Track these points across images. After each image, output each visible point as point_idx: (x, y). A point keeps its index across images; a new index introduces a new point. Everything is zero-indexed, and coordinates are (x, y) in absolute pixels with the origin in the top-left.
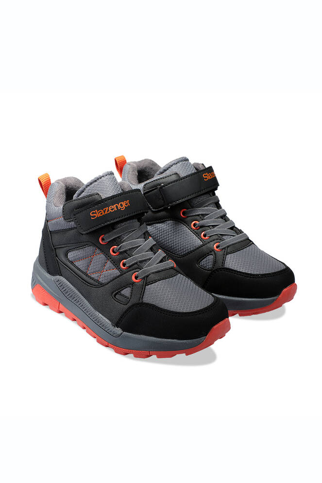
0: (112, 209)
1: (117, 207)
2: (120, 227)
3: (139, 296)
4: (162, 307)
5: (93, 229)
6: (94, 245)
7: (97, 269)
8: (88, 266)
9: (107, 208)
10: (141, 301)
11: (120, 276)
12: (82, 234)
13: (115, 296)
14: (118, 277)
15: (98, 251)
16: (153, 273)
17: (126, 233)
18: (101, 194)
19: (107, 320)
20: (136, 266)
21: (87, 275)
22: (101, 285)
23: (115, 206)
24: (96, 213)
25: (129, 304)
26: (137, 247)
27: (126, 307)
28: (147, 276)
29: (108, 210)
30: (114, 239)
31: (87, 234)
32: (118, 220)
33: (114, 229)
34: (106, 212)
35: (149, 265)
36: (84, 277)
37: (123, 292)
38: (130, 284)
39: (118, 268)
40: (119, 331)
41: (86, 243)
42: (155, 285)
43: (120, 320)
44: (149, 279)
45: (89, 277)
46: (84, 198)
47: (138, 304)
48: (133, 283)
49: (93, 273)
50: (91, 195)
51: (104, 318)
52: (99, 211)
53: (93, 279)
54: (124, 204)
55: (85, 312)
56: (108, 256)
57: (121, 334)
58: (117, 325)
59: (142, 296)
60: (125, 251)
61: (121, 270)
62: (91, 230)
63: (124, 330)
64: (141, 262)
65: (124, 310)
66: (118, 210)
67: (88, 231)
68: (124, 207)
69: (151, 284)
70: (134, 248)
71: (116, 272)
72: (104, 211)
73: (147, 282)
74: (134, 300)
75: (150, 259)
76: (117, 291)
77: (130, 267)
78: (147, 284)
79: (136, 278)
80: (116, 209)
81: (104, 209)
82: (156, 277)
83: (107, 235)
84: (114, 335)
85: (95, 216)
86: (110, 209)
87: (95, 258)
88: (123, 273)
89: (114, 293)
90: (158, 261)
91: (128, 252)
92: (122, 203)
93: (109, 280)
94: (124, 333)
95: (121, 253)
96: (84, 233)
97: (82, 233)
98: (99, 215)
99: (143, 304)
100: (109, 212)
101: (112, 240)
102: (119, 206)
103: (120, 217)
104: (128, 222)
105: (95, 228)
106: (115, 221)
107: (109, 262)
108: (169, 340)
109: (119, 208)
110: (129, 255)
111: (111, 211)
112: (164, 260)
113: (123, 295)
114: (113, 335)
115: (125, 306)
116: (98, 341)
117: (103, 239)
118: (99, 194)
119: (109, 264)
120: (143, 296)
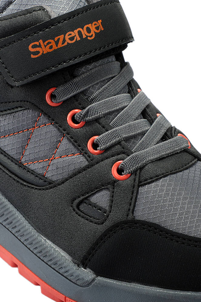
0: (72, 39)
1: (80, 33)
2: (85, 72)
3: (126, 207)
4: (174, 228)
5: (34, 78)
6: (35, 107)
7: (42, 154)
8: (23, 148)
9: (62, 37)
10: (130, 217)
11: (87, 167)
12: (12, 87)
13: (78, 206)
14: (85, 169)
15: (43, 119)
16: (152, 161)
17: (97, 83)
18: (48, 9)
19: (63, 253)
20: (118, 147)
21: (21, 165)
22: (50, 184)
23: (76, 31)
24: (40, 46)
25: (108, 224)
26: (119, 111)
27: (101, 229)
28: (141, 168)
29: (64, 40)
30: (74, 96)
31: (22, 86)
32: (82, 58)
33: (75, 77)
34: (60, 45)
35: (142, 147)
36: (15, 168)
37: (94, 199)
38: (109, 183)
39: (83, 152)
40: (87, 274)
41: (16, 104)
42: (157, 185)
43: (89, 253)
44: (145, 174)
45: (25, 168)
46: (14, 16)
47: (126, 222)
48: (114, 183)
49: (33, 161)
50: (29, 11)
51: (58, 249)
52: (47, 42)
53: (33, 172)
54: (92, 27)
55: (19, 235)
56: (64, 130)
57: (93, 280)
58: (84, 263)
59: (131, 208)
60: (97, 120)
61: (89, 157)
62: (30, 79)
63: (99, 272)
64: (127, 139)
65: (98, 234)
66: (83, 41)
67: (26, 81)
68: (92, 33)
69: (149, 183)
70: (113, 112)
71: (80, 160)
72: (57, 43)
73: (142, 179)
74: (117, 216)
75: (143, 134)
76: (82, 198)
77: (106, 150)
78: (141, 184)
79: (120, 171)
80: (79, 39)
81: (56, 39)
82: (158, 169)
83: (61, 88)
84: (79, 282)
85: (38, 52)
86: (67, 37)
87: (37, 132)
88: (92, 162)
89: (77, 201)
90: (159, 137)
91: (102, 121)
92: (89, 26)
93: (65, 175)
94: (100, 278)
95: (88, 123)
96: (17, 84)
97: (13, 84)
98: (46, 50)
99: (135, 223)
100: (66, 44)
101: (71, 97)
102: (84, 32)
103: (86, 54)
104: (100, 62)
105: (38, 76)
106: (77, 61)
107: (65, 141)
108: (189, 293)
109: (84, 37)
110: (104, 127)
111: (70, 42)
112: (169, 134)
113: (95, 206)
114: (76, 281)
115: (99, 227)
116: (44, 292)
117: (53, 97)
118: (44, 9)
119: (65, 144)
120: (134, 206)
